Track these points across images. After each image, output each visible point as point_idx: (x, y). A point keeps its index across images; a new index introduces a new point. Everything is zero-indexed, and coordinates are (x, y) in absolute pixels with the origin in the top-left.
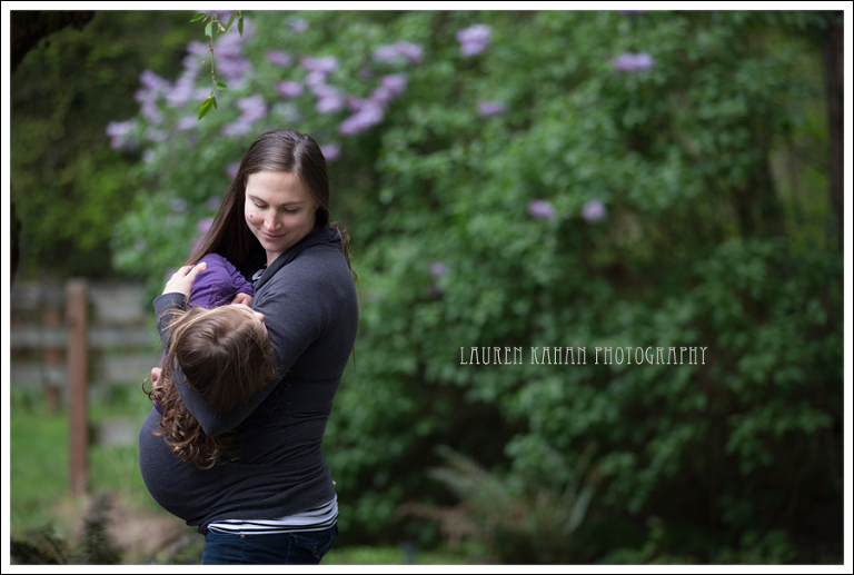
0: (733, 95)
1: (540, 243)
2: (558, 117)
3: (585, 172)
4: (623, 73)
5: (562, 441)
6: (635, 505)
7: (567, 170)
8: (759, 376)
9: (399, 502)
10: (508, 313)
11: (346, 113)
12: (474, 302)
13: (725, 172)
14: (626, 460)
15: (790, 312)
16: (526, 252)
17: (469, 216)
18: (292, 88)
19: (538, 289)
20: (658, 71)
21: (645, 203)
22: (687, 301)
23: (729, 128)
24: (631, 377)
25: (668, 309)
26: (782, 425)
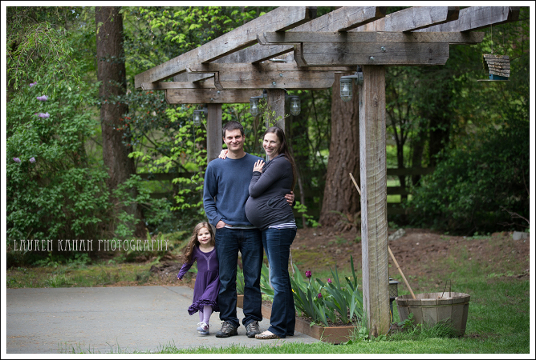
0: (74, 125)
1: (16, 170)
2: (21, 131)
3: (30, 148)
4: (41, 118)
5: (23, 228)
7: (24, 148)
8: (81, 208)
13: (71, 148)
14: (41, 233)
15: (90, 189)
19: (15, 183)
20: (51, 118)
21: (47, 158)
22: (60, 186)
23: (72, 135)
24: (44, 209)
25: (54, 188)
26: (87, 222)
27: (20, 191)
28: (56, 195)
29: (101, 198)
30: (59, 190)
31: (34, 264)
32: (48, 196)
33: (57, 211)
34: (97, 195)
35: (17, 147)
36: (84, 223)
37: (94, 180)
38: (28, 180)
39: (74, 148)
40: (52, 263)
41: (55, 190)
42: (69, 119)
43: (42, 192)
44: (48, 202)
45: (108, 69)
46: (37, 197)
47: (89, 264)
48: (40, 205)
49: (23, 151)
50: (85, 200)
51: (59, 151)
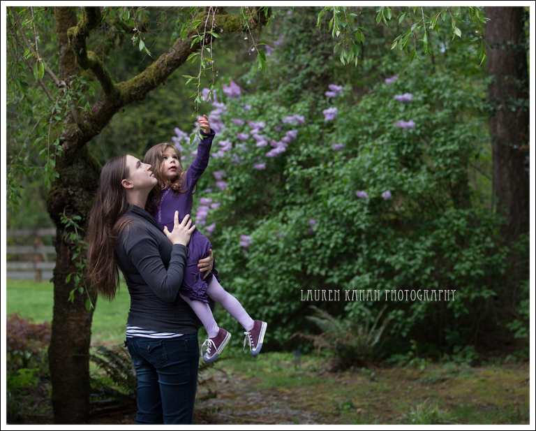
0: (453, 140)
1: (362, 210)
2: (370, 150)
3: (383, 177)
4: (401, 129)
6: (404, 334)
7: (374, 175)
8: (463, 273)
9: (293, 331)
10: (345, 243)
11: (270, 147)
12: (329, 237)
13: (448, 177)
14: (400, 312)
16: (354, 214)
17: (327, 197)
18: (244, 136)
19: (360, 231)
20: (417, 128)
21: (410, 192)
22: (430, 237)
23: (451, 156)
24: (404, 273)
25: (421, 241)
26: (473, 296)
27: (368, 243)
28: (424, 253)
29: (496, 256)
30: (428, 243)
31: (389, 360)
32: (411, 252)
33: (425, 277)
34: (489, 252)
35: (364, 174)
36: (469, 298)
37: (484, 229)
38: (381, 227)
39: (454, 176)
40: (417, 359)
41: (422, 242)
42: (445, 131)
43: (402, 245)
44: (412, 263)
45: (502, 62)
46: (393, 254)
47: (476, 363)
48: (398, 267)
49: (372, 181)
50: (472, 261)
51: (430, 181)
